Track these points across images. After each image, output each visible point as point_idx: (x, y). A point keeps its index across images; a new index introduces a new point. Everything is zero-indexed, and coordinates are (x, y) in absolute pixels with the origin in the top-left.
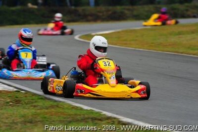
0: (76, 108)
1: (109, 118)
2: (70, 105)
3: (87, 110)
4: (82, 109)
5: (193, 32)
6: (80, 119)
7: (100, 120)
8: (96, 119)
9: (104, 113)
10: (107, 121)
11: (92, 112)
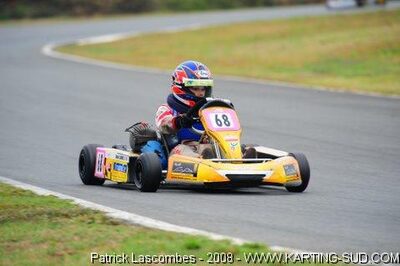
0: (21, 193)
1: (84, 212)
2: (10, 187)
3: (43, 196)
4: (32, 195)
5: (283, 36)
6: (24, 215)
7: (66, 216)
8: (57, 215)
9: (78, 201)
10: (80, 218)
11: (52, 200)
